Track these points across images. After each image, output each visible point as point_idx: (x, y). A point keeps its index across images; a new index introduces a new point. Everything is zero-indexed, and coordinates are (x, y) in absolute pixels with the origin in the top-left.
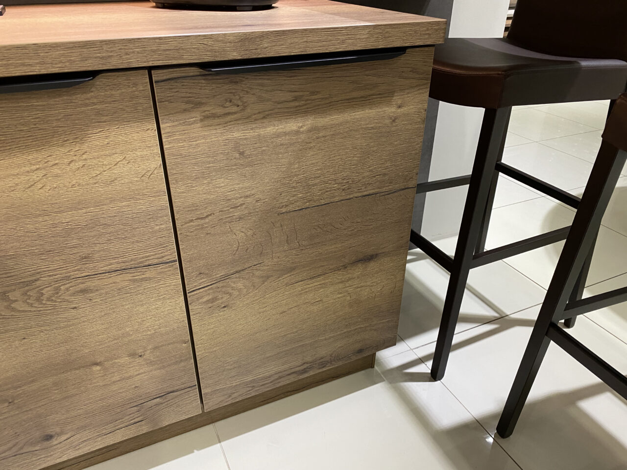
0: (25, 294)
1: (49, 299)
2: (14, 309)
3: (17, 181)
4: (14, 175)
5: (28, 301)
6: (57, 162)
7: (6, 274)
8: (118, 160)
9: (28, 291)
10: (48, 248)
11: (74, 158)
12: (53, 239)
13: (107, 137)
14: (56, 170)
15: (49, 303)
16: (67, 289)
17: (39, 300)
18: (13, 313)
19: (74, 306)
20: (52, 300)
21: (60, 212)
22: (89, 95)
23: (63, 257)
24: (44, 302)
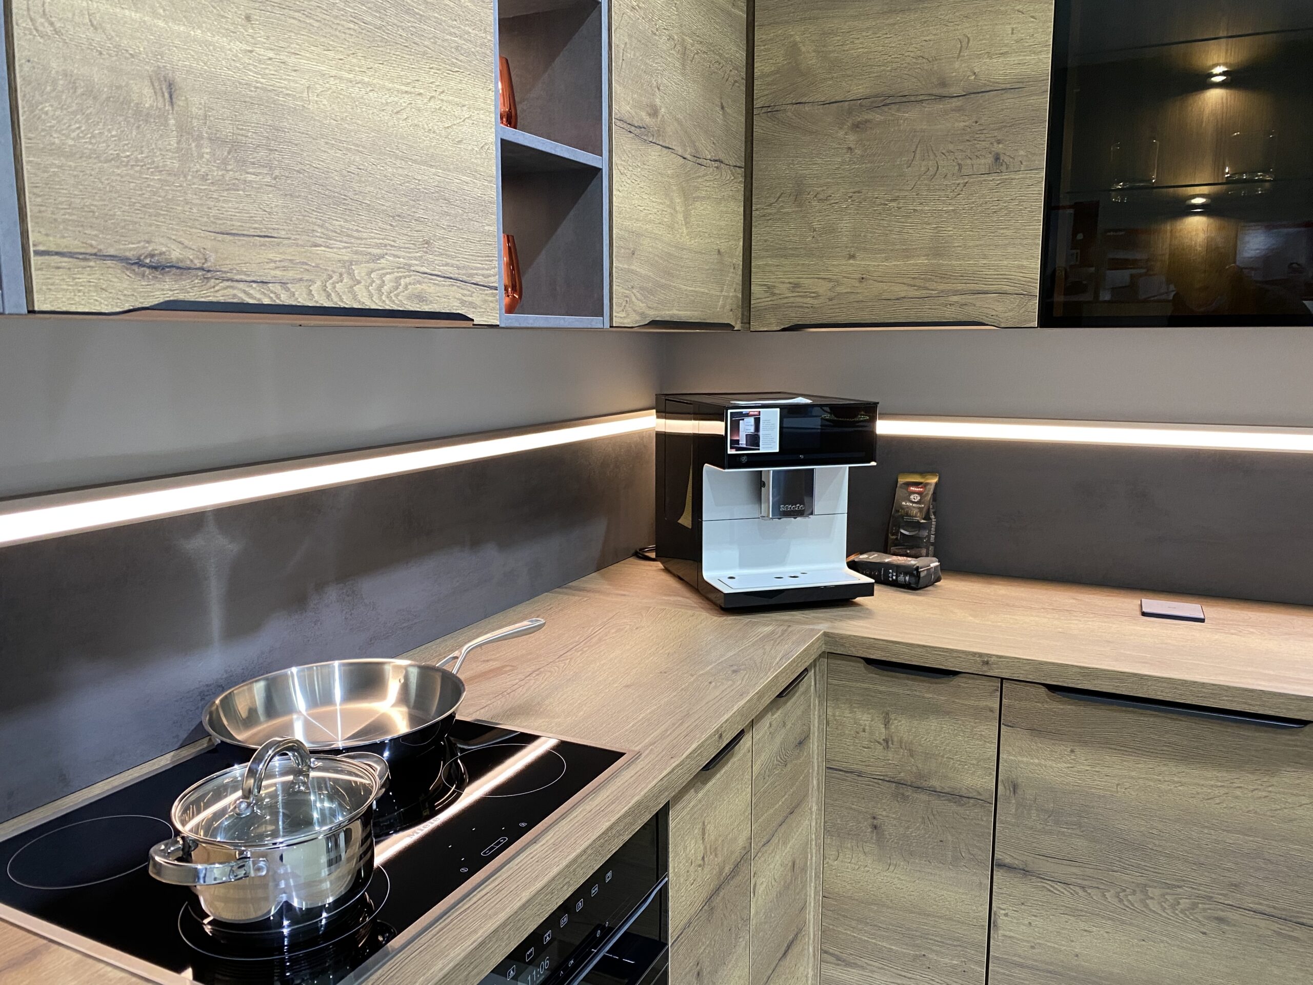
0: (1163, 895)
1: (1182, 911)
2: (1146, 906)
3: (1199, 790)
4: (1199, 785)
5: (1163, 904)
6: (1242, 785)
7: (1155, 868)
8: (1303, 802)
9: (1167, 894)
10: (1202, 860)
11: (1260, 787)
12: (1210, 854)
13: (1299, 778)
14: (1238, 792)
15: (1181, 915)
16: (1205, 910)
17: (1173, 907)
18: (1144, 909)
19: (1205, 931)
20: (1186, 914)
21: (1228, 831)
22: (1293, 738)
23: (1213, 876)
24: (1177, 912)
